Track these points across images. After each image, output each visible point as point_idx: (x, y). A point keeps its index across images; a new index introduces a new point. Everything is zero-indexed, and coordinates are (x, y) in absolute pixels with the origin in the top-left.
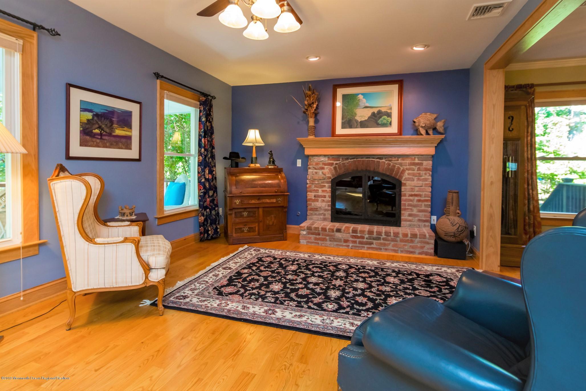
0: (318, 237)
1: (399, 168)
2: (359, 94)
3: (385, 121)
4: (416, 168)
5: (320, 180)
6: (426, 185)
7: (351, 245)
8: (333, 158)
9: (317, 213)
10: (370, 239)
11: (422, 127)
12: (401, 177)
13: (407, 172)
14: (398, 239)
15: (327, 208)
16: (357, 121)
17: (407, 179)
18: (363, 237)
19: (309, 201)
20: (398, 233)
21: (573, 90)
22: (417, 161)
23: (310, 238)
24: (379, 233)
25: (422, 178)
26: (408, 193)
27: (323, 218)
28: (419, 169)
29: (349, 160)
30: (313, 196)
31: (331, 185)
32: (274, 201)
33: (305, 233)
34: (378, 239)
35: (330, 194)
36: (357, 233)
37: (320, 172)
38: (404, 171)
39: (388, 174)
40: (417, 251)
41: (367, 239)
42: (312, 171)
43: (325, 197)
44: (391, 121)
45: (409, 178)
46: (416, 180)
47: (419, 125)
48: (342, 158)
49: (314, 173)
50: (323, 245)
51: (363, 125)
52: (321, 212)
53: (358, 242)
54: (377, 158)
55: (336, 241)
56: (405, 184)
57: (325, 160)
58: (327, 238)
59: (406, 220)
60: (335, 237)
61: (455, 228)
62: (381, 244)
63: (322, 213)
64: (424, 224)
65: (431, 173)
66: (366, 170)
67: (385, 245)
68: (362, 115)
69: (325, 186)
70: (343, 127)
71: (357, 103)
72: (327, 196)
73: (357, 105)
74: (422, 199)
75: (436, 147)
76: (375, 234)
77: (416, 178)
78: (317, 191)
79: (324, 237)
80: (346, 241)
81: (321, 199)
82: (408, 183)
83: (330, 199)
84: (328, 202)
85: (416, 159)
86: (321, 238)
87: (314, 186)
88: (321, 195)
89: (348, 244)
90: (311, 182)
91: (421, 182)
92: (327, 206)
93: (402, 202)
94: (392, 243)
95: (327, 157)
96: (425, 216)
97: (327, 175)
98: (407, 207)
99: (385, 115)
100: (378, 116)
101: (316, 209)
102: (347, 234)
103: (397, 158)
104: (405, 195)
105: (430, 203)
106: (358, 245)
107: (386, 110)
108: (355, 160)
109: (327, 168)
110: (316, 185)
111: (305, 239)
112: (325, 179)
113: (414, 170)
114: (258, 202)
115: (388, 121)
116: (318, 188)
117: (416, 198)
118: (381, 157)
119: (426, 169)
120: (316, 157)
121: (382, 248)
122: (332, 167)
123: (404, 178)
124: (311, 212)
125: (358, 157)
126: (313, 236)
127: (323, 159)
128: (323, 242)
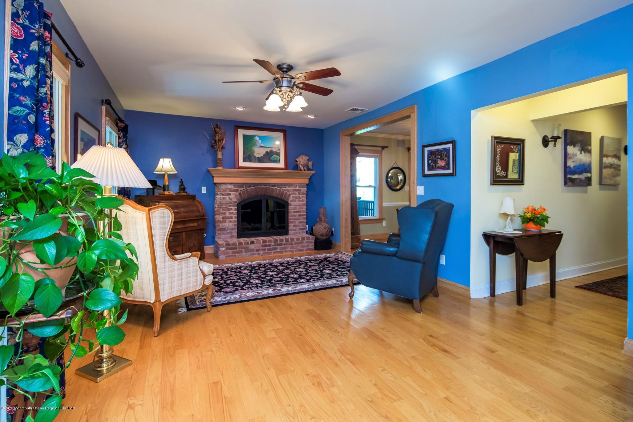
0: (235, 250)
1: (286, 193)
2: (256, 136)
3: (275, 159)
4: (297, 193)
5: (228, 204)
6: (303, 204)
7: (261, 252)
8: (238, 186)
9: (225, 232)
10: (275, 246)
11: (301, 165)
12: (288, 199)
13: (292, 196)
14: (293, 243)
15: (233, 227)
16: (255, 157)
17: (292, 201)
18: (270, 245)
19: (217, 223)
20: (293, 239)
21: (369, 150)
22: (298, 188)
23: (228, 253)
24: (282, 240)
25: (301, 199)
26: (292, 211)
27: (231, 236)
28: (299, 194)
29: (251, 188)
30: (221, 218)
31: (236, 208)
32: (196, 224)
33: (224, 249)
34: (281, 244)
35: (237, 215)
36: (266, 243)
37: (227, 197)
38: (290, 195)
39: (280, 197)
40: (305, 249)
41: (273, 246)
42: (219, 196)
43: (232, 218)
44: (280, 159)
45: (293, 200)
46: (297, 201)
47: (300, 164)
48: (246, 186)
49: (222, 198)
50: (240, 256)
51: (260, 160)
52: (228, 231)
53: (266, 250)
54: (272, 186)
55: (250, 252)
56: (291, 204)
57: (231, 187)
58: (243, 250)
59: (292, 230)
60: (250, 249)
61: (326, 230)
62: (283, 248)
63: (230, 232)
64: (302, 231)
65: (306, 196)
66: (264, 195)
67: (285, 248)
68: (259, 152)
69: (231, 209)
70: (245, 161)
71: (254, 143)
72: (234, 217)
73: (255, 144)
74: (301, 214)
75: (309, 179)
76: (279, 241)
77: (297, 200)
78: (225, 214)
79: (240, 250)
80: (258, 250)
81: (228, 220)
82: (292, 203)
83: (236, 220)
84: (235, 222)
85: (297, 187)
86: (238, 251)
87: (221, 210)
88: (228, 217)
89: (259, 252)
90: (220, 206)
91: (300, 203)
92: (234, 226)
93: (289, 217)
94: (290, 246)
95: (233, 185)
96: (303, 225)
97: (233, 200)
98: (292, 221)
99: (275, 154)
100: (270, 154)
101: (224, 229)
102: (259, 245)
103: (285, 186)
104: (291, 212)
105: (306, 217)
106: (266, 252)
107: (276, 151)
108: (256, 187)
109: (233, 194)
110: (223, 209)
111: (224, 255)
112: (231, 203)
113: (296, 195)
114: (183, 227)
115: (277, 159)
116: (225, 211)
117: (298, 214)
118: (274, 185)
119: (303, 194)
120: (223, 185)
121: (283, 250)
122: (237, 193)
123: (290, 200)
124: (220, 232)
125: (258, 185)
126: (231, 251)
127: (229, 186)
128: (240, 254)
